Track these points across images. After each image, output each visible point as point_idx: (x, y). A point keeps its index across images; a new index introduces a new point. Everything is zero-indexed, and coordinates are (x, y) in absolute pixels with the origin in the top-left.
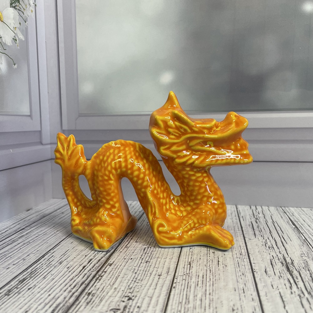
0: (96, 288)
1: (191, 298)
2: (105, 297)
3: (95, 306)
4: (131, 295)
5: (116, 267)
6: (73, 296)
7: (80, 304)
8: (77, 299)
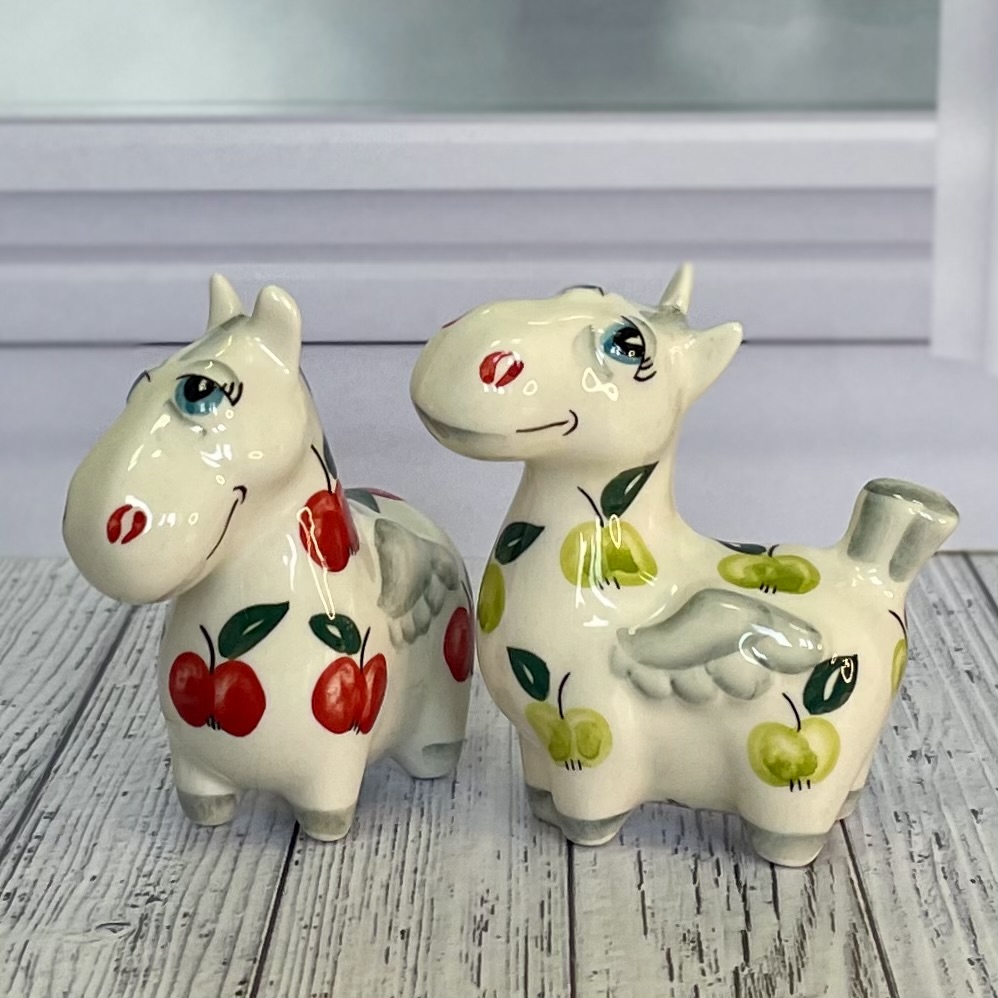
1: (355, 883)
4: (155, 890)
5: (75, 822)
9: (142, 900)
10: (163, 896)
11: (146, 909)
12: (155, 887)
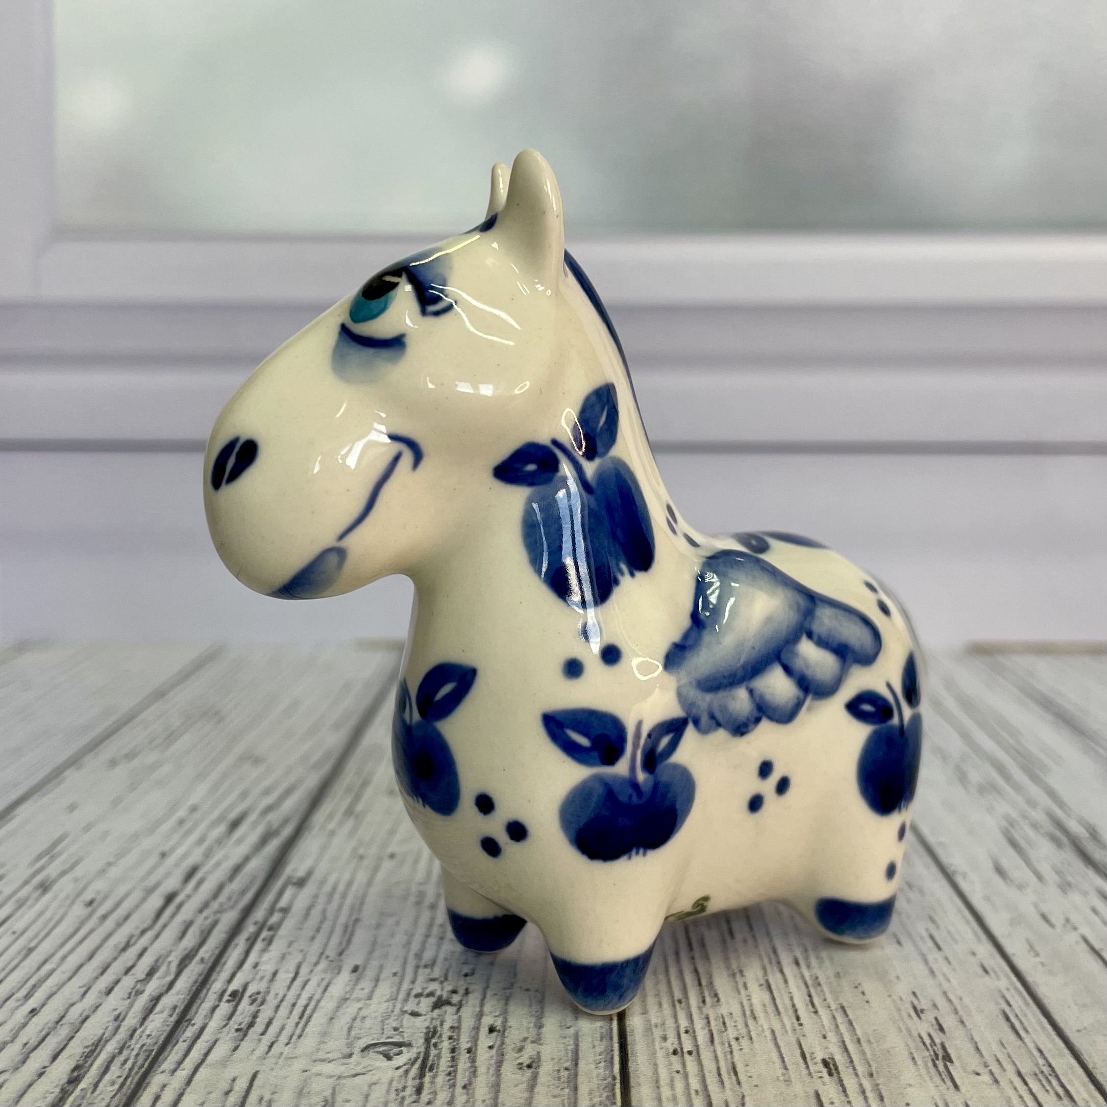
0: (261, 974)
2: (319, 1001)
3: (283, 1038)
4: (442, 989)
6: (158, 1008)
7: (207, 1036)
8: (183, 1018)
9: (425, 1005)
10: (456, 999)
11: (432, 1019)
12: (442, 983)
